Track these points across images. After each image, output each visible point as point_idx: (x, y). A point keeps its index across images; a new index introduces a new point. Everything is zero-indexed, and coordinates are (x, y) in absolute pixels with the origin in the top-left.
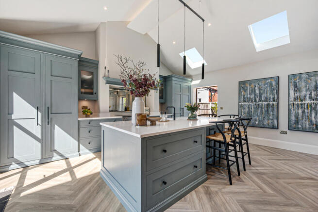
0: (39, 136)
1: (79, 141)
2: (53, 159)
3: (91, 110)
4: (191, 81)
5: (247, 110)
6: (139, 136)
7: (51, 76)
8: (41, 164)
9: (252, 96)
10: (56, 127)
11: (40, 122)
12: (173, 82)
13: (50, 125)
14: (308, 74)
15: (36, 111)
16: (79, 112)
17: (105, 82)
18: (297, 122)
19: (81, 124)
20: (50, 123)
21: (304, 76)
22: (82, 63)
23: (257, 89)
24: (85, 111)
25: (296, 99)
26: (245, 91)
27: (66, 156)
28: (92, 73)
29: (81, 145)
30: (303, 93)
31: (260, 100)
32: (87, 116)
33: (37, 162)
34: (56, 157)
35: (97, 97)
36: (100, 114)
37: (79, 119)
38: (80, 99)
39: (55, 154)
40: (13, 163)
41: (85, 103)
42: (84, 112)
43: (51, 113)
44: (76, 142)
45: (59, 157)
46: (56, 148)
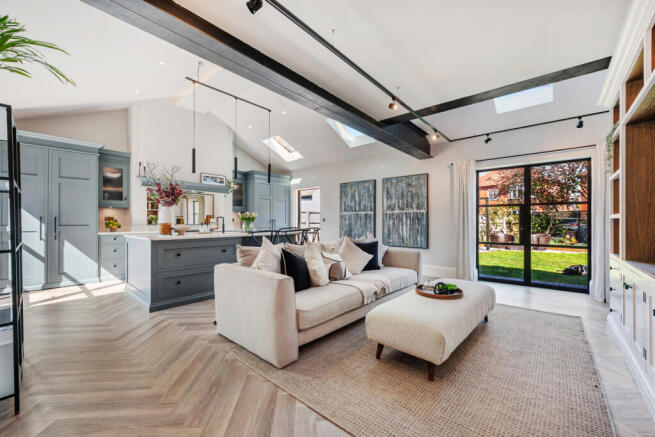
0: (42, 253)
1: (99, 263)
2: (62, 284)
3: (119, 222)
4: (291, 179)
5: (347, 222)
6: (148, 239)
7: (60, 177)
8: (43, 289)
9: (353, 204)
10: (66, 243)
11: (43, 237)
12: (257, 181)
13: (57, 241)
14: (397, 178)
15: (39, 222)
16: (99, 224)
17: (140, 183)
18: (389, 236)
19: (103, 240)
20: (57, 238)
21: (394, 181)
22: (104, 156)
23: (357, 194)
24: (109, 223)
25: (389, 207)
26: (347, 196)
27: (81, 281)
28: (121, 171)
29: (102, 269)
30: (393, 201)
31: (360, 210)
32: (112, 230)
33: (40, 286)
34: (65, 281)
35: (129, 203)
36: (133, 228)
37: (100, 233)
38: (101, 207)
39: (64, 278)
41: (109, 212)
42: (107, 225)
43: (60, 225)
44: (96, 265)
45: (71, 283)
46: (66, 270)
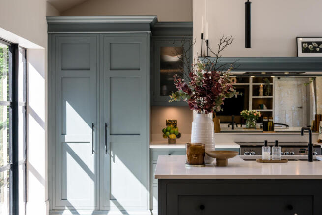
7: (111, 70)
13: (108, 155)
15: (92, 130)
20: (108, 151)
24: (167, 131)
27: (130, 213)
37: (151, 147)
40: (66, 208)
41: (171, 113)
42: (165, 133)
43: (110, 135)
